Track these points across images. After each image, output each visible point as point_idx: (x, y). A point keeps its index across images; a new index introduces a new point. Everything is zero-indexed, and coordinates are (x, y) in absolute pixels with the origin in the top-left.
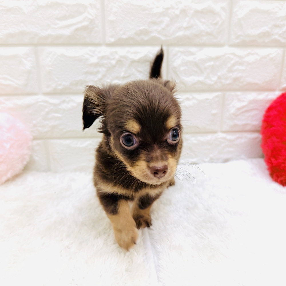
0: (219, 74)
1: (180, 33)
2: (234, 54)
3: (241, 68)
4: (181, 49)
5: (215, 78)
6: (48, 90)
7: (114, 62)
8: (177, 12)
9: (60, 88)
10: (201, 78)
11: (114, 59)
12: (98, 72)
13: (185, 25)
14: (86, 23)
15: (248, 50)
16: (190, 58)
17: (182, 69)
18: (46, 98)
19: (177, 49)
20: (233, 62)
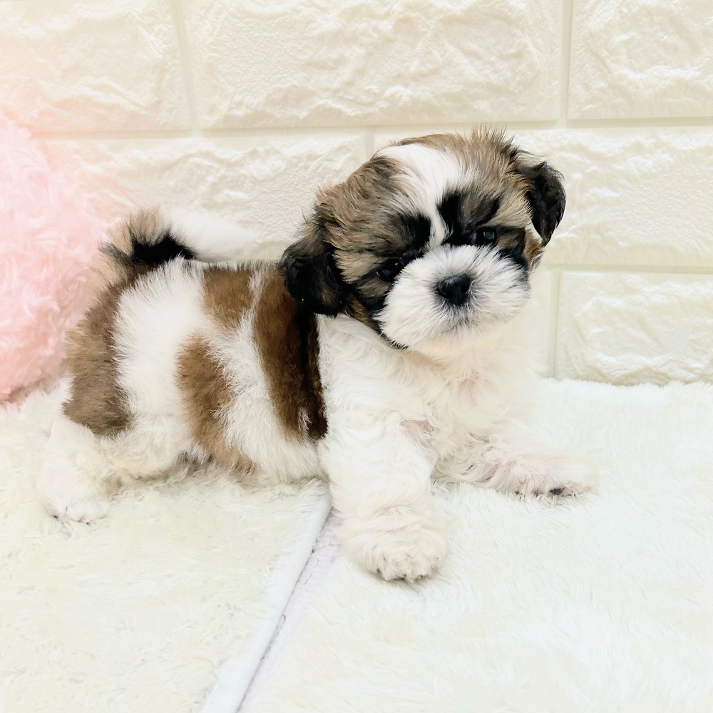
6: (211, 121)
7: (387, 26)
9: (240, 113)
11: (387, 16)
12: (341, 62)
18: (209, 145)
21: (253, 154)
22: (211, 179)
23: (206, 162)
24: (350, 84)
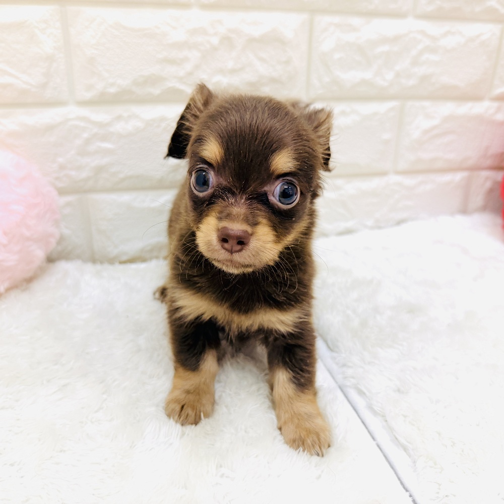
0: (398, 68)
2: (423, 32)
3: (432, 57)
5: (390, 76)
7: (215, 41)
10: (368, 75)
11: (215, 34)
12: (185, 60)
15: (447, 26)
16: (351, 37)
19: (328, 19)
20: (420, 47)
21: (119, 118)
22: (85, 135)
23: (82, 124)
24: (190, 74)
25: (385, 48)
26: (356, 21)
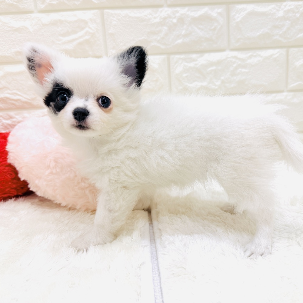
0: (222, 78)
1: (180, 41)
2: (235, 57)
3: (244, 70)
4: (182, 56)
5: (218, 83)
8: (175, 21)
10: (205, 84)
13: (183, 32)
14: (87, 37)
15: (250, 53)
16: (192, 65)
17: (185, 75)
19: (178, 56)
20: (235, 65)
25: (213, 68)
26: (194, 56)
